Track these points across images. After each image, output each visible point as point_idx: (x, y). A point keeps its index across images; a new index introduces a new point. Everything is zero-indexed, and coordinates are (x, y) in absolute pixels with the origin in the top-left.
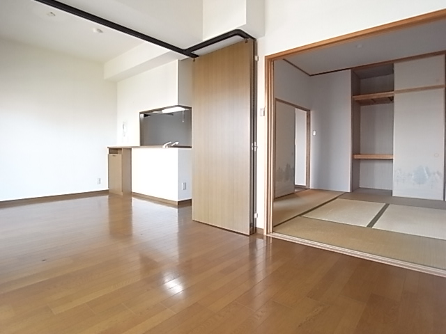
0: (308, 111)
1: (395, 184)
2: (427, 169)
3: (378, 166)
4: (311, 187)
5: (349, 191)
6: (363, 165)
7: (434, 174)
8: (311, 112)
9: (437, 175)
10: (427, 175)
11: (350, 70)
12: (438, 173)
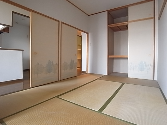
0: (87, 33)
1: (129, 71)
2: (145, 63)
3: (122, 61)
4: (89, 73)
5: (107, 75)
6: (115, 61)
7: (149, 65)
8: (89, 34)
9: (150, 66)
10: (145, 66)
11: (107, 11)
12: (151, 65)
